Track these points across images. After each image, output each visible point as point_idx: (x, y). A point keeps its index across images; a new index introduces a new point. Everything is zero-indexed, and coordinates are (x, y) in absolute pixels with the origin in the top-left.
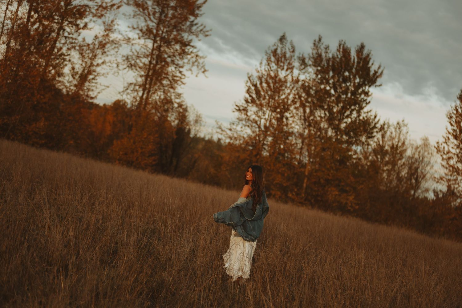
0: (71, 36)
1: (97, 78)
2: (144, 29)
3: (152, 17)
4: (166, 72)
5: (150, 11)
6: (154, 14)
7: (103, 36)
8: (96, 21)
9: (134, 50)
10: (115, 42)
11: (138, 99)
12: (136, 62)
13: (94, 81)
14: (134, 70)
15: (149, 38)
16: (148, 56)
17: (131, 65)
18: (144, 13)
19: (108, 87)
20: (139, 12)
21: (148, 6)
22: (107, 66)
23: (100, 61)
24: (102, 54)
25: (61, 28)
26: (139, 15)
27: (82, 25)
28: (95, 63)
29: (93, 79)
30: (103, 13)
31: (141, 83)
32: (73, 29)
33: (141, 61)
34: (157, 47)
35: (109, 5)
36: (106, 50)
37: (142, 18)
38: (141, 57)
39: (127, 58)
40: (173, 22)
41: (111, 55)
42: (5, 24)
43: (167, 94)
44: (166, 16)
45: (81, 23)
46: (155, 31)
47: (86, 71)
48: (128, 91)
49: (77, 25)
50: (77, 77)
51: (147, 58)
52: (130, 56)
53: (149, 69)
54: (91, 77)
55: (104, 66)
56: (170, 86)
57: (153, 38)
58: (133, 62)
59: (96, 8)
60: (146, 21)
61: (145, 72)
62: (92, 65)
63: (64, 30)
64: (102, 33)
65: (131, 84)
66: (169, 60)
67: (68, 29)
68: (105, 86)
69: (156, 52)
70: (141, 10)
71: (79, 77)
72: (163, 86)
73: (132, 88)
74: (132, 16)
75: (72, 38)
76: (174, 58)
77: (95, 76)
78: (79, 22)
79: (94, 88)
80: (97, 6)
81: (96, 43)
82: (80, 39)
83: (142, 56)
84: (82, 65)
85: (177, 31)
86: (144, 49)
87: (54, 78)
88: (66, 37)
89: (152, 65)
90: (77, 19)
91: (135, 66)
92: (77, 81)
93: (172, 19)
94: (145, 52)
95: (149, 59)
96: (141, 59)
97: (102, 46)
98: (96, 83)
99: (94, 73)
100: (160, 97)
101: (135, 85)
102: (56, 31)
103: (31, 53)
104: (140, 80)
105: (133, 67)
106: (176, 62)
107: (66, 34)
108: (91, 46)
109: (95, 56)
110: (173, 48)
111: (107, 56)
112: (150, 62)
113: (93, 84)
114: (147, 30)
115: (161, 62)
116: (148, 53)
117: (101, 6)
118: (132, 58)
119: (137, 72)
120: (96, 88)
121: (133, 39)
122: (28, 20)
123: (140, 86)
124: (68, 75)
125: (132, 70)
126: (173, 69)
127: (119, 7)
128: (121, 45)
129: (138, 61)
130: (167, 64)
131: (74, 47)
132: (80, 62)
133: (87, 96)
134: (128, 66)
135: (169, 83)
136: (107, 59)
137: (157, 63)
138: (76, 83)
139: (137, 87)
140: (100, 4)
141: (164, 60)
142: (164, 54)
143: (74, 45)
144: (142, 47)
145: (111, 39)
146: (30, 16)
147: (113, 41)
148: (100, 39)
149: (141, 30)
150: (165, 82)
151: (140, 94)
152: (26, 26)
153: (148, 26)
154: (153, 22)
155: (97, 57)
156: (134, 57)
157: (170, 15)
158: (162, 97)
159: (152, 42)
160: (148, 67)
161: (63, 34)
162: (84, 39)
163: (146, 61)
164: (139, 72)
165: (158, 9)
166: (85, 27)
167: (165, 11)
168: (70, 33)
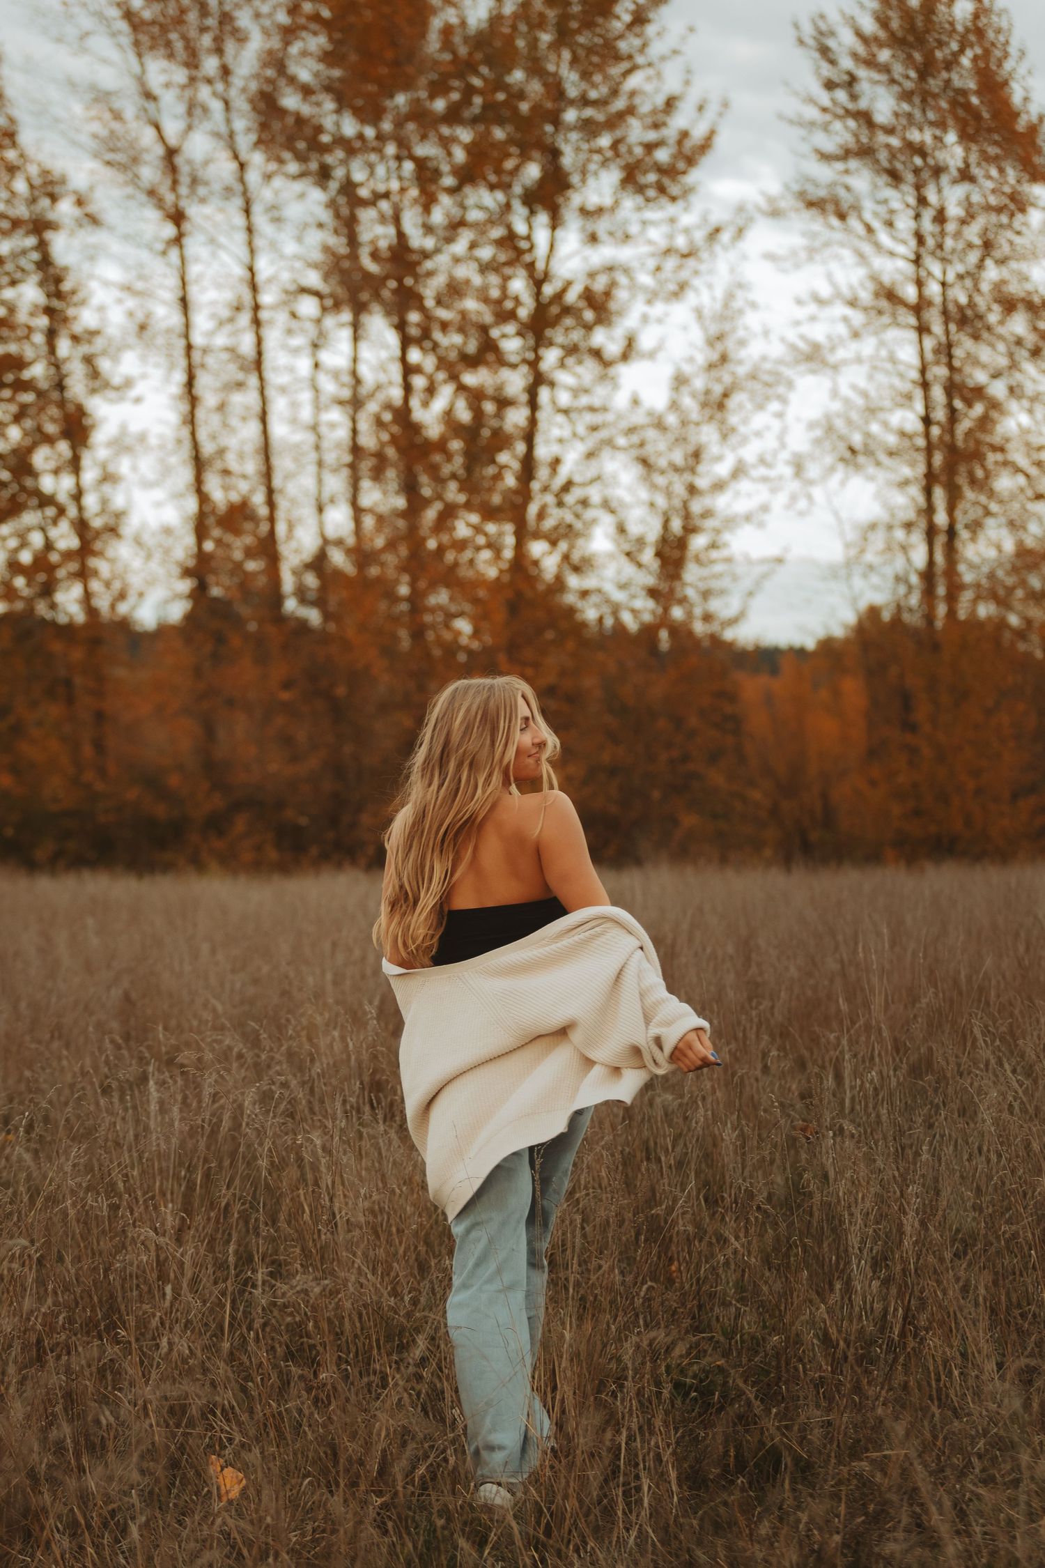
0: (584, 400)
1: (727, 537)
2: (865, 296)
3: (884, 237)
4: (996, 439)
5: (868, 216)
6: (890, 224)
7: (711, 366)
8: (667, 315)
9: (845, 391)
10: (766, 378)
11: (914, 579)
12: (868, 435)
13: (714, 554)
14: (871, 470)
15: (896, 324)
16: (909, 397)
17: (853, 451)
18: (848, 230)
19: (779, 561)
20: (826, 234)
21: (858, 199)
22: (754, 480)
23: (723, 469)
24: (724, 437)
25: (539, 380)
26: (827, 244)
27: (613, 348)
28: (702, 483)
29: (713, 546)
30: (684, 274)
31: (911, 515)
32: (587, 370)
33: (885, 425)
34: (937, 351)
35: (699, 236)
36: (733, 419)
37: (847, 254)
38: (881, 409)
39: (830, 429)
40: (973, 233)
41: (758, 434)
42: (323, 430)
43: (1024, 528)
44: (940, 218)
45: (607, 340)
46: (910, 293)
47: (676, 525)
48: (869, 557)
49: (597, 354)
50: (648, 556)
51: (911, 408)
52: (838, 415)
53: (929, 450)
54: (698, 542)
55: (744, 485)
56: (1030, 493)
57: (912, 321)
58: (857, 439)
59: (651, 263)
60: (862, 257)
61: (912, 464)
62: (692, 490)
63: (552, 384)
64: (701, 359)
65: (873, 526)
66: (998, 389)
67: (564, 378)
68: (763, 561)
69: (939, 372)
70: (835, 221)
71: (658, 554)
72: (1001, 502)
73: (878, 540)
74: (803, 255)
75: (592, 409)
76: (1018, 376)
77: (718, 532)
78: (599, 337)
79: (725, 583)
80: (653, 255)
81: (688, 402)
82: (621, 400)
83: (887, 403)
84: (652, 505)
85: (1001, 262)
86: (887, 372)
87: (559, 585)
88: (566, 412)
89: (935, 431)
90: (588, 328)
91: (869, 452)
92: (650, 573)
93: (963, 222)
94: (892, 387)
95: (919, 407)
96: (881, 416)
97: (717, 405)
98: (729, 560)
99: (709, 523)
100: (999, 548)
101: (890, 527)
102: (524, 398)
103: (449, 513)
104: (906, 501)
105: (861, 459)
106: (1029, 388)
107: (564, 398)
108: (672, 420)
109: (697, 455)
110: (1001, 337)
111: (744, 441)
112: (927, 421)
113: (718, 568)
114: (877, 295)
115: (969, 404)
116: (906, 387)
117: (668, 252)
118: (849, 422)
119: (881, 475)
120: (735, 578)
121: (833, 349)
122: (408, 388)
123: (908, 526)
124: (611, 556)
125: (858, 467)
126: (1024, 419)
127: (740, 232)
128: (790, 385)
129: (875, 428)
130: (996, 406)
131: (609, 443)
132: (644, 494)
133: (707, 618)
134: (842, 459)
135: (1021, 480)
136: (749, 453)
137: (953, 415)
138: (651, 581)
139: (900, 534)
140: (663, 244)
141: (978, 392)
142: (968, 369)
143: (603, 434)
144: (874, 368)
145: (742, 370)
146: (408, 370)
147: (753, 376)
148: (699, 383)
149: (854, 303)
150: (1005, 483)
151: (919, 557)
152: (402, 414)
153: (874, 278)
154: (892, 254)
155: (704, 456)
156: (855, 416)
157: (954, 211)
158: (1009, 546)
159: (913, 335)
160: (921, 442)
161: (554, 402)
162: (636, 402)
163: (909, 419)
164: (888, 468)
165: (899, 200)
166: (629, 351)
167: (932, 196)
168: (576, 392)
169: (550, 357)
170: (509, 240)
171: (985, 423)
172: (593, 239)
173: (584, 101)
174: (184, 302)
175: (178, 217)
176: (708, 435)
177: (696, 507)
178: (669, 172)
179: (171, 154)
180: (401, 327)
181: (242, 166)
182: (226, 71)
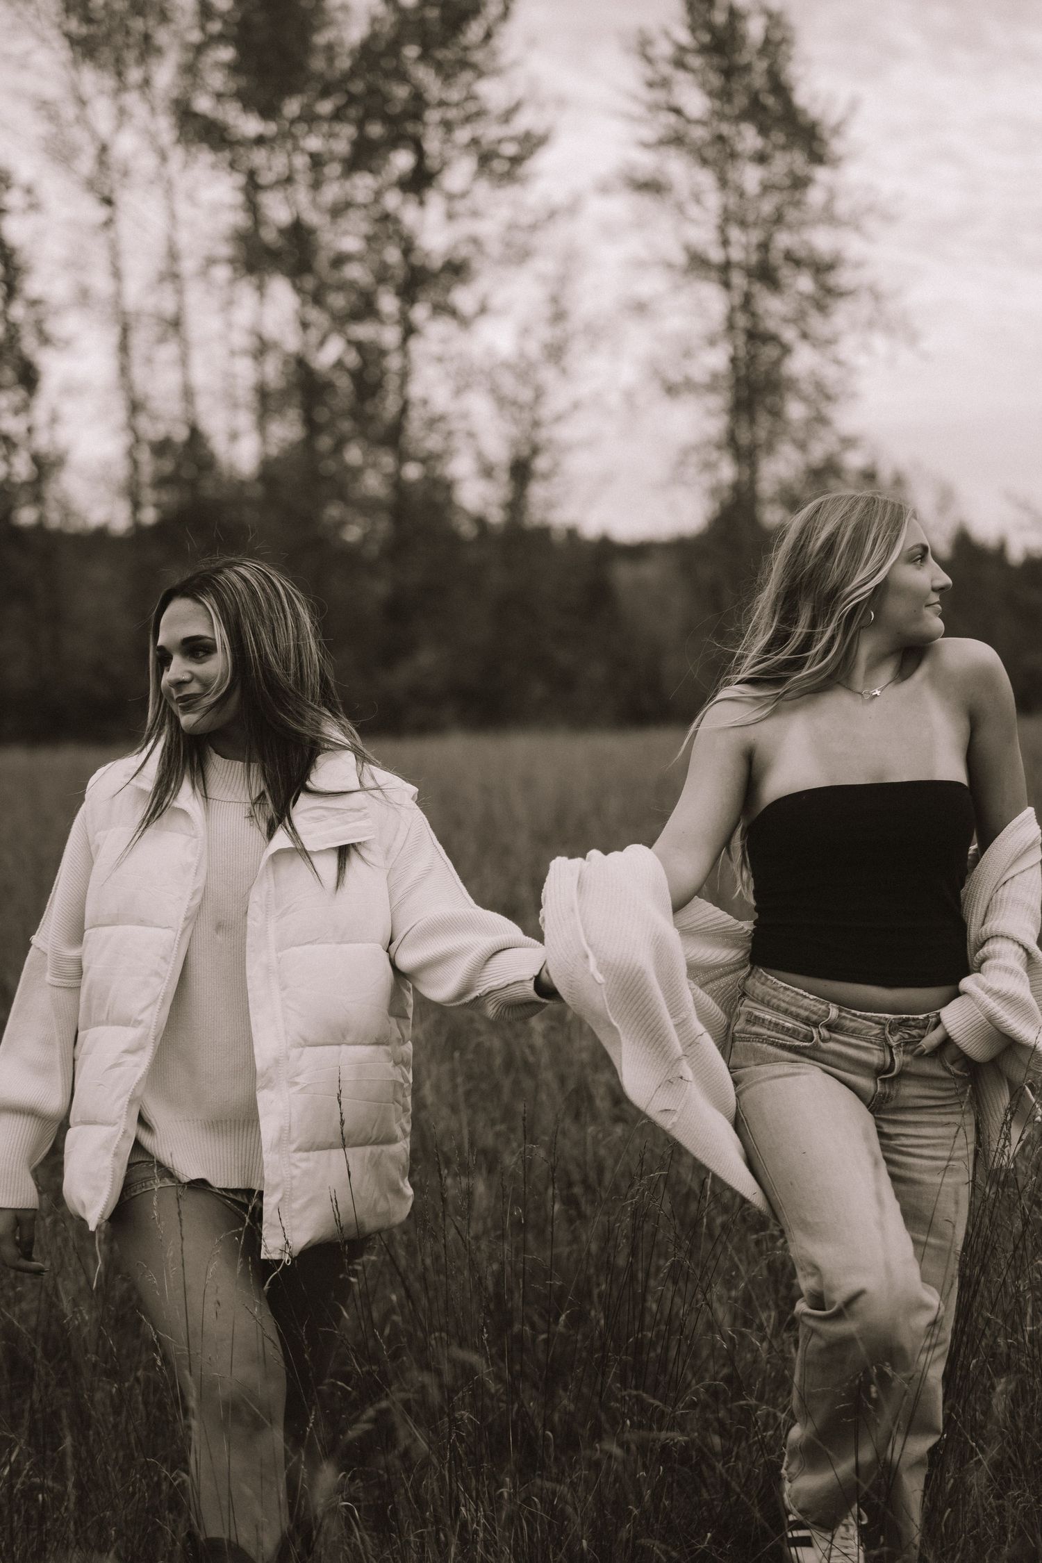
2: (680, 258)
3: (693, 210)
4: (786, 377)
6: (698, 201)
14: (691, 400)
15: (703, 281)
18: (663, 206)
21: (672, 179)
24: (561, 375)
25: (409, 330)
27: (469, 308)
29: (555, 465)
32: (449, 327)
34: (740, 302)
35: (540, 214)
36: (570, 362)
37: (664, 227)
38: (697, 350)
39: (654, 369)
42: (233, 376)
43: (810, 450)
44: (742, 194)
45: (463, 298)
46: (718, 256)
47: (524, 449)
49: (455, 312)
50: (503, 476)
51: (721, 350)
54: (541, 464)
57: (719, 279)
58: (675, 376)
62: (536, 424)
63: (421, 334)
64: (542, 314)
66: (789, 334)
67: (432, 329)
69: (742, 319)
70: (655, 199)
71: (510, 473)
73: (694, 459)
76: (807, 323)
77: (558, 455)
80: (502, 229)
81: (533, 349)
83: (700, 344)
85: (790, 231)
89: (741, 369)
91: (688, 388)
92: (505, 489)
93: (761, 198)
95: (728, 349)
96: (698, 357)
97: (555, 352)
99: (551, 448)
102: (398, 348)
103: (340, 445)
104: (716, 426)
105: (681, 393)
106: (816, 332)
110: (792, 293)
112: (734, 360)
114: (688, 260)
115: (766, 347)
116: (718, 330)
121: (656, 303)
123: (719, 447)
124: (471, 476)
125: (681, 400)
126: (810, 357)
129: (691, 368)
130: (786, 350)
134: (664, 393)
138: (505, 495)
139: (711, 454)
140: (508, 220)
141: (772, 338)
146: (306, 326)
148: (542, 333)
149: (670, 266)
150: (795, 410)
151: (729, 474)
152: (302, 362)
153: (686, 245)
154: (699, 223)
155: (546, 393)
157: (752, 188)
158: (799, 465)
159: (719, 290)
160: (730, 380)
165: (706, 179)
166: (483, 310)
167: (732, 175)
168: (444, 341)
169: (420, 313)
170: (386, 217)
171: (777, 363)
172: (451, 216)
173: (442, 104)
174: (117, 274)
175: (108, 201)
176: (548, 375)
177: (543, 435)
178: (516, 161)
179: (104, 149)
180: (298, 290)
181: (163, 157)
182: (146, 83)
